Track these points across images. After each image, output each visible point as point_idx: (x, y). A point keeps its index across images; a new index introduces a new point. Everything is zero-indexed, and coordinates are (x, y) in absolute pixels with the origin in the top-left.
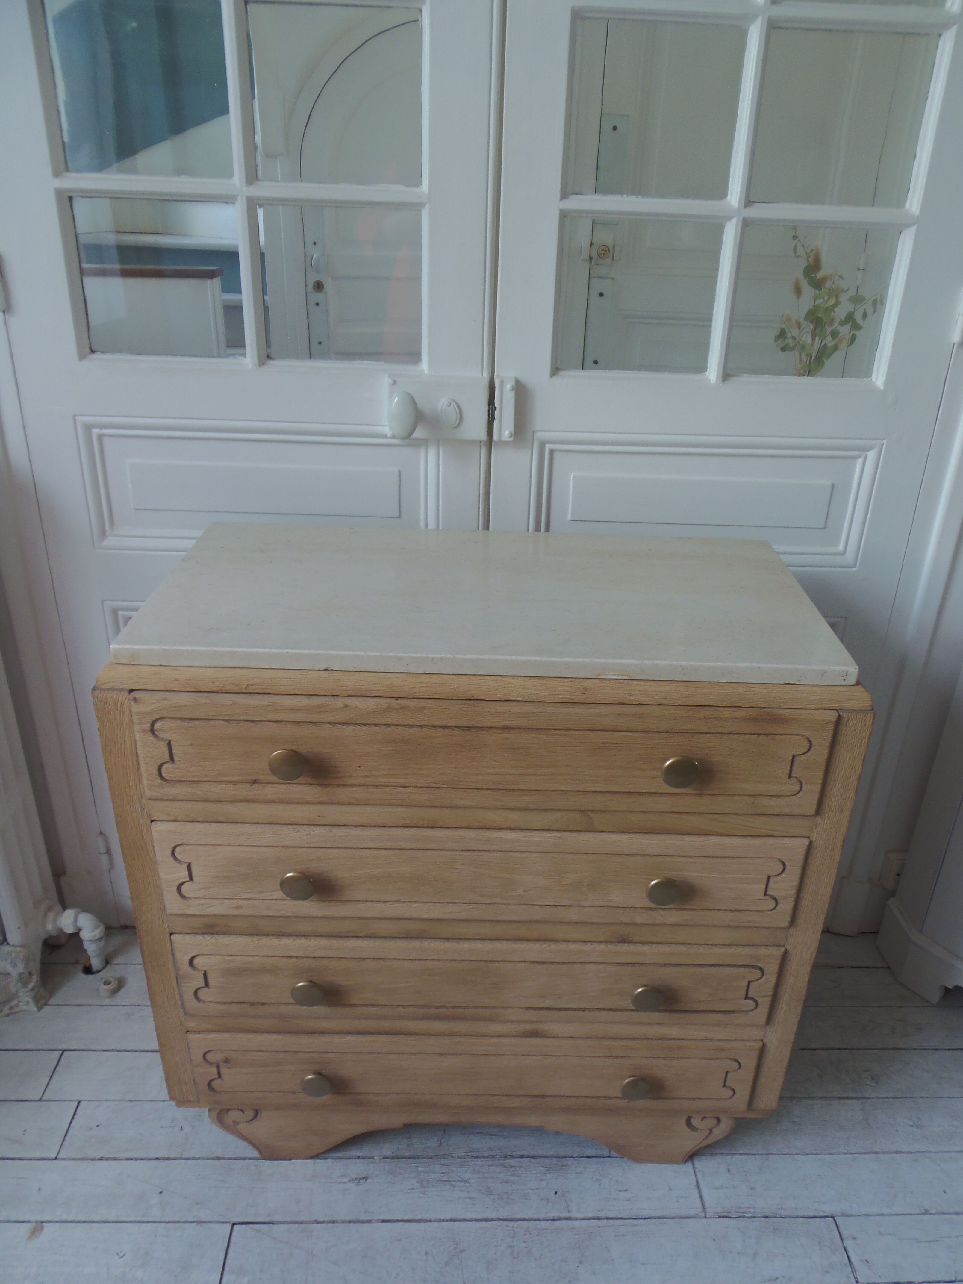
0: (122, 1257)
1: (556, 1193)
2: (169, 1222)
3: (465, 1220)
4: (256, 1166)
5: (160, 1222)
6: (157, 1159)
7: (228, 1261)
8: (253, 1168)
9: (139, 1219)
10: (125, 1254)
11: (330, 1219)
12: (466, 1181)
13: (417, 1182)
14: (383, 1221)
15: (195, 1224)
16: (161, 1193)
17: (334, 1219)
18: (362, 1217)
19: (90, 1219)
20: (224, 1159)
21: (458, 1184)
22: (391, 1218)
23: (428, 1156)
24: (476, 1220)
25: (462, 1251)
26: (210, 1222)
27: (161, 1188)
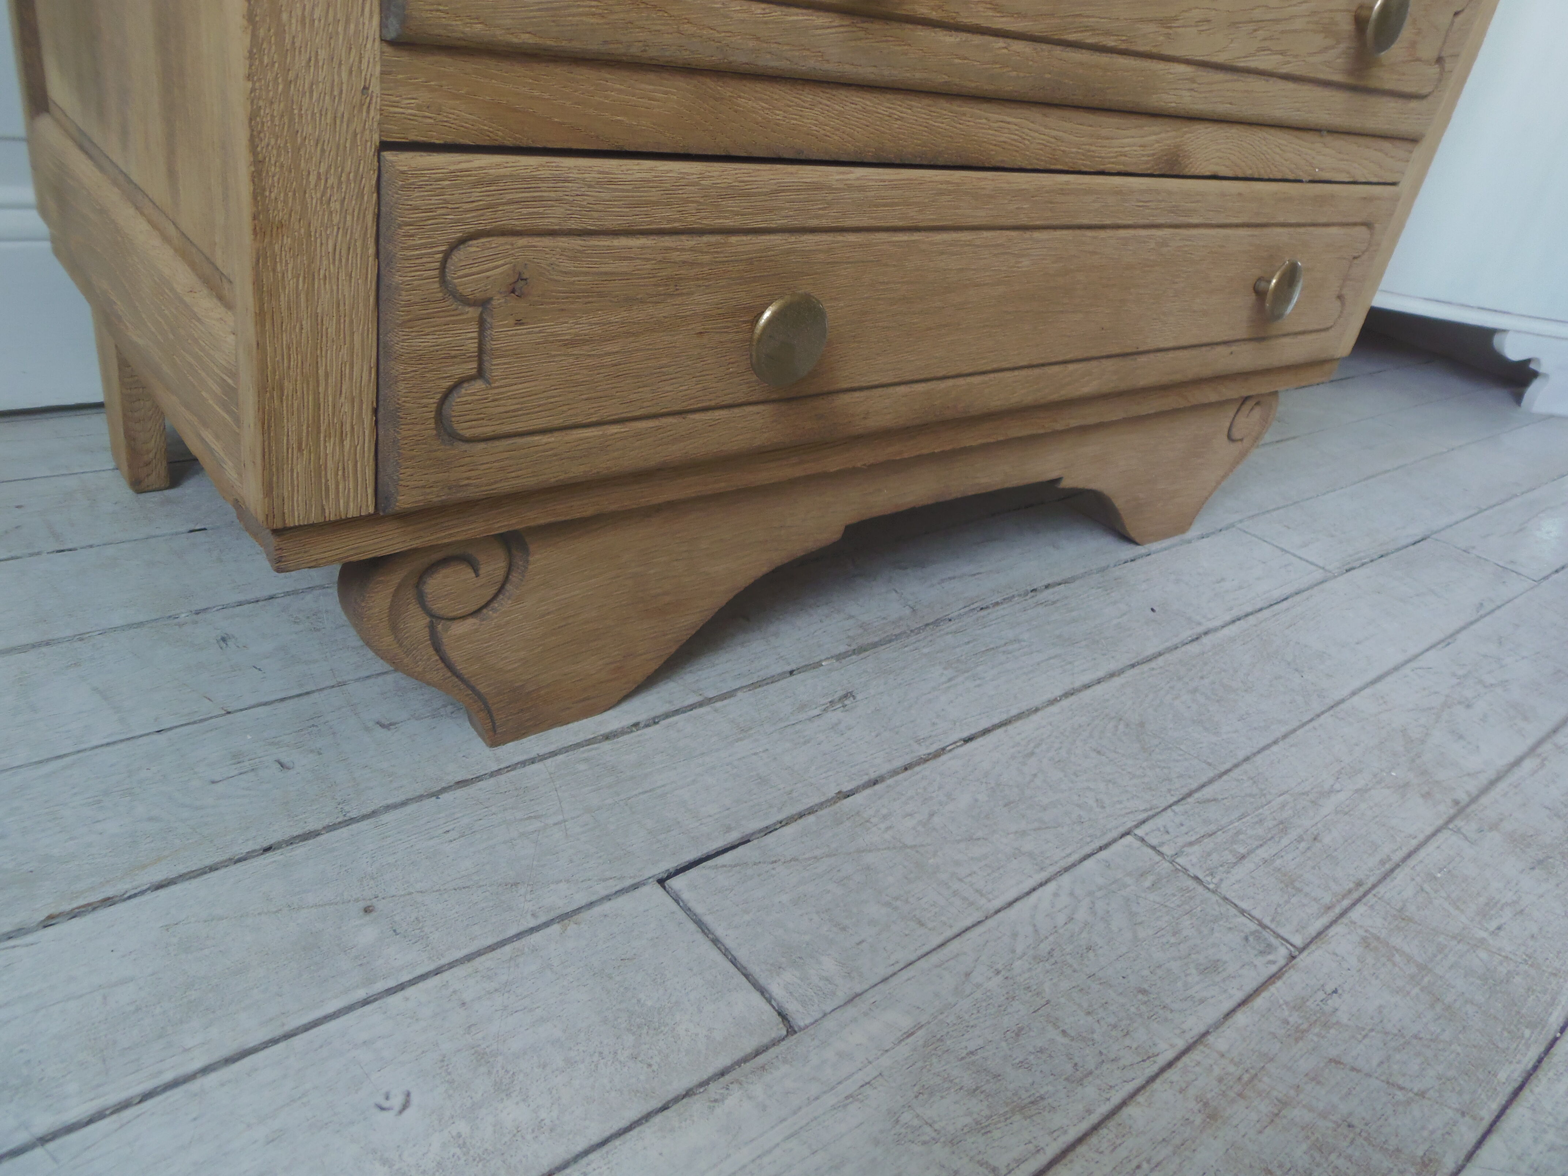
0: (405, 1106)
1: (1153, 610)
2: (469, 958)
3: (1087, 686)
4: (586, 760)
5: (437, 972)
6: (267, 850)
7: (742, 955)
8: (582, 767)
9: (361, 994)
10: (408, 1095)
11: (866, 778)
12: (1017, 640)
13: (945, 669)
14: (968, 740)
15: (556, 928)
16: (367, 910)
17: (873, 776)
18: (923, 751)
19: (168, 1076)
20: (479, 779)
21: (1010, 647)
22: (973, 731)
23: (912, 631)
24: (1099, 681)
25: (1142, 724)
26: (591, 905)
27: (357, 900)
